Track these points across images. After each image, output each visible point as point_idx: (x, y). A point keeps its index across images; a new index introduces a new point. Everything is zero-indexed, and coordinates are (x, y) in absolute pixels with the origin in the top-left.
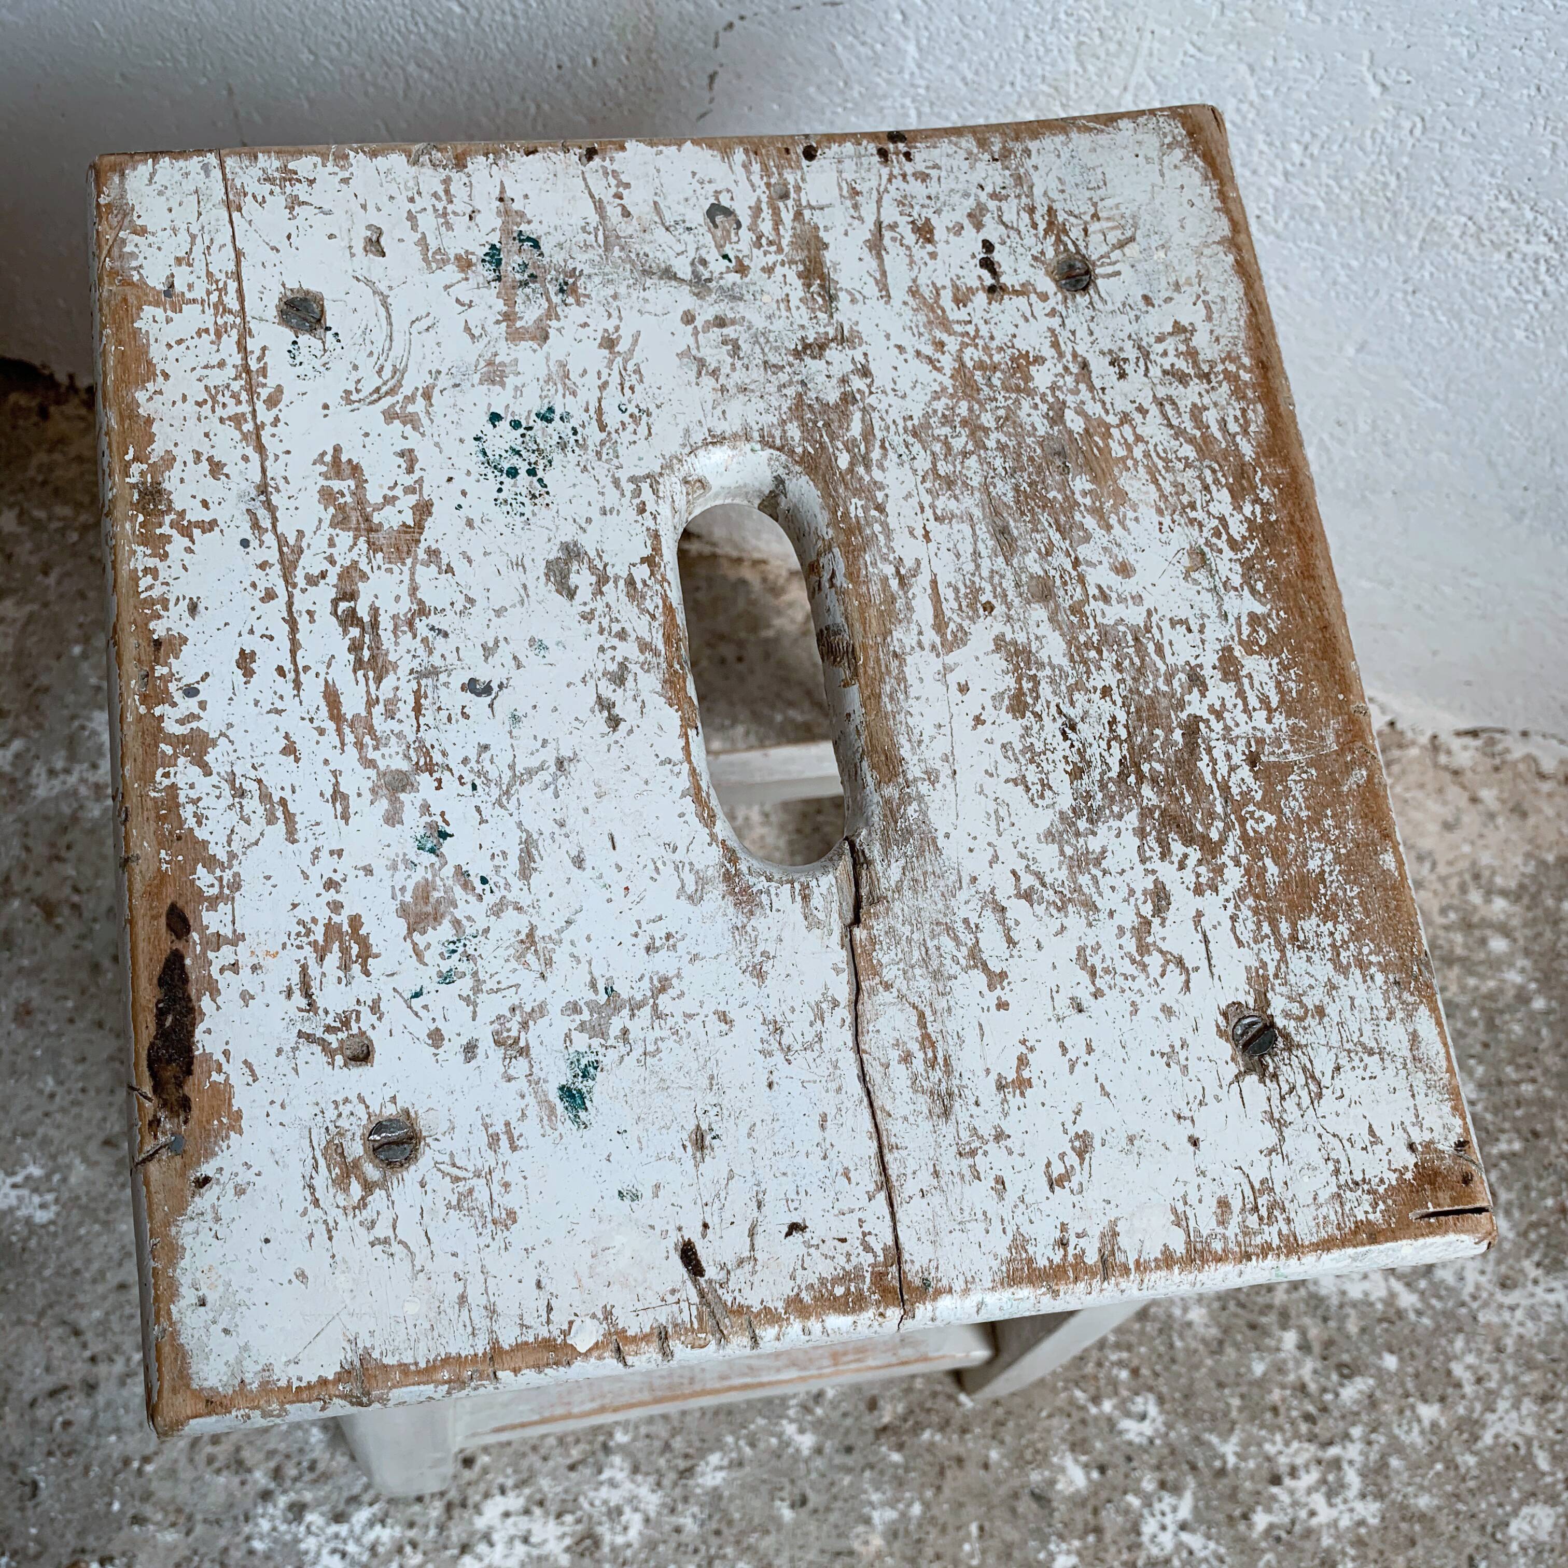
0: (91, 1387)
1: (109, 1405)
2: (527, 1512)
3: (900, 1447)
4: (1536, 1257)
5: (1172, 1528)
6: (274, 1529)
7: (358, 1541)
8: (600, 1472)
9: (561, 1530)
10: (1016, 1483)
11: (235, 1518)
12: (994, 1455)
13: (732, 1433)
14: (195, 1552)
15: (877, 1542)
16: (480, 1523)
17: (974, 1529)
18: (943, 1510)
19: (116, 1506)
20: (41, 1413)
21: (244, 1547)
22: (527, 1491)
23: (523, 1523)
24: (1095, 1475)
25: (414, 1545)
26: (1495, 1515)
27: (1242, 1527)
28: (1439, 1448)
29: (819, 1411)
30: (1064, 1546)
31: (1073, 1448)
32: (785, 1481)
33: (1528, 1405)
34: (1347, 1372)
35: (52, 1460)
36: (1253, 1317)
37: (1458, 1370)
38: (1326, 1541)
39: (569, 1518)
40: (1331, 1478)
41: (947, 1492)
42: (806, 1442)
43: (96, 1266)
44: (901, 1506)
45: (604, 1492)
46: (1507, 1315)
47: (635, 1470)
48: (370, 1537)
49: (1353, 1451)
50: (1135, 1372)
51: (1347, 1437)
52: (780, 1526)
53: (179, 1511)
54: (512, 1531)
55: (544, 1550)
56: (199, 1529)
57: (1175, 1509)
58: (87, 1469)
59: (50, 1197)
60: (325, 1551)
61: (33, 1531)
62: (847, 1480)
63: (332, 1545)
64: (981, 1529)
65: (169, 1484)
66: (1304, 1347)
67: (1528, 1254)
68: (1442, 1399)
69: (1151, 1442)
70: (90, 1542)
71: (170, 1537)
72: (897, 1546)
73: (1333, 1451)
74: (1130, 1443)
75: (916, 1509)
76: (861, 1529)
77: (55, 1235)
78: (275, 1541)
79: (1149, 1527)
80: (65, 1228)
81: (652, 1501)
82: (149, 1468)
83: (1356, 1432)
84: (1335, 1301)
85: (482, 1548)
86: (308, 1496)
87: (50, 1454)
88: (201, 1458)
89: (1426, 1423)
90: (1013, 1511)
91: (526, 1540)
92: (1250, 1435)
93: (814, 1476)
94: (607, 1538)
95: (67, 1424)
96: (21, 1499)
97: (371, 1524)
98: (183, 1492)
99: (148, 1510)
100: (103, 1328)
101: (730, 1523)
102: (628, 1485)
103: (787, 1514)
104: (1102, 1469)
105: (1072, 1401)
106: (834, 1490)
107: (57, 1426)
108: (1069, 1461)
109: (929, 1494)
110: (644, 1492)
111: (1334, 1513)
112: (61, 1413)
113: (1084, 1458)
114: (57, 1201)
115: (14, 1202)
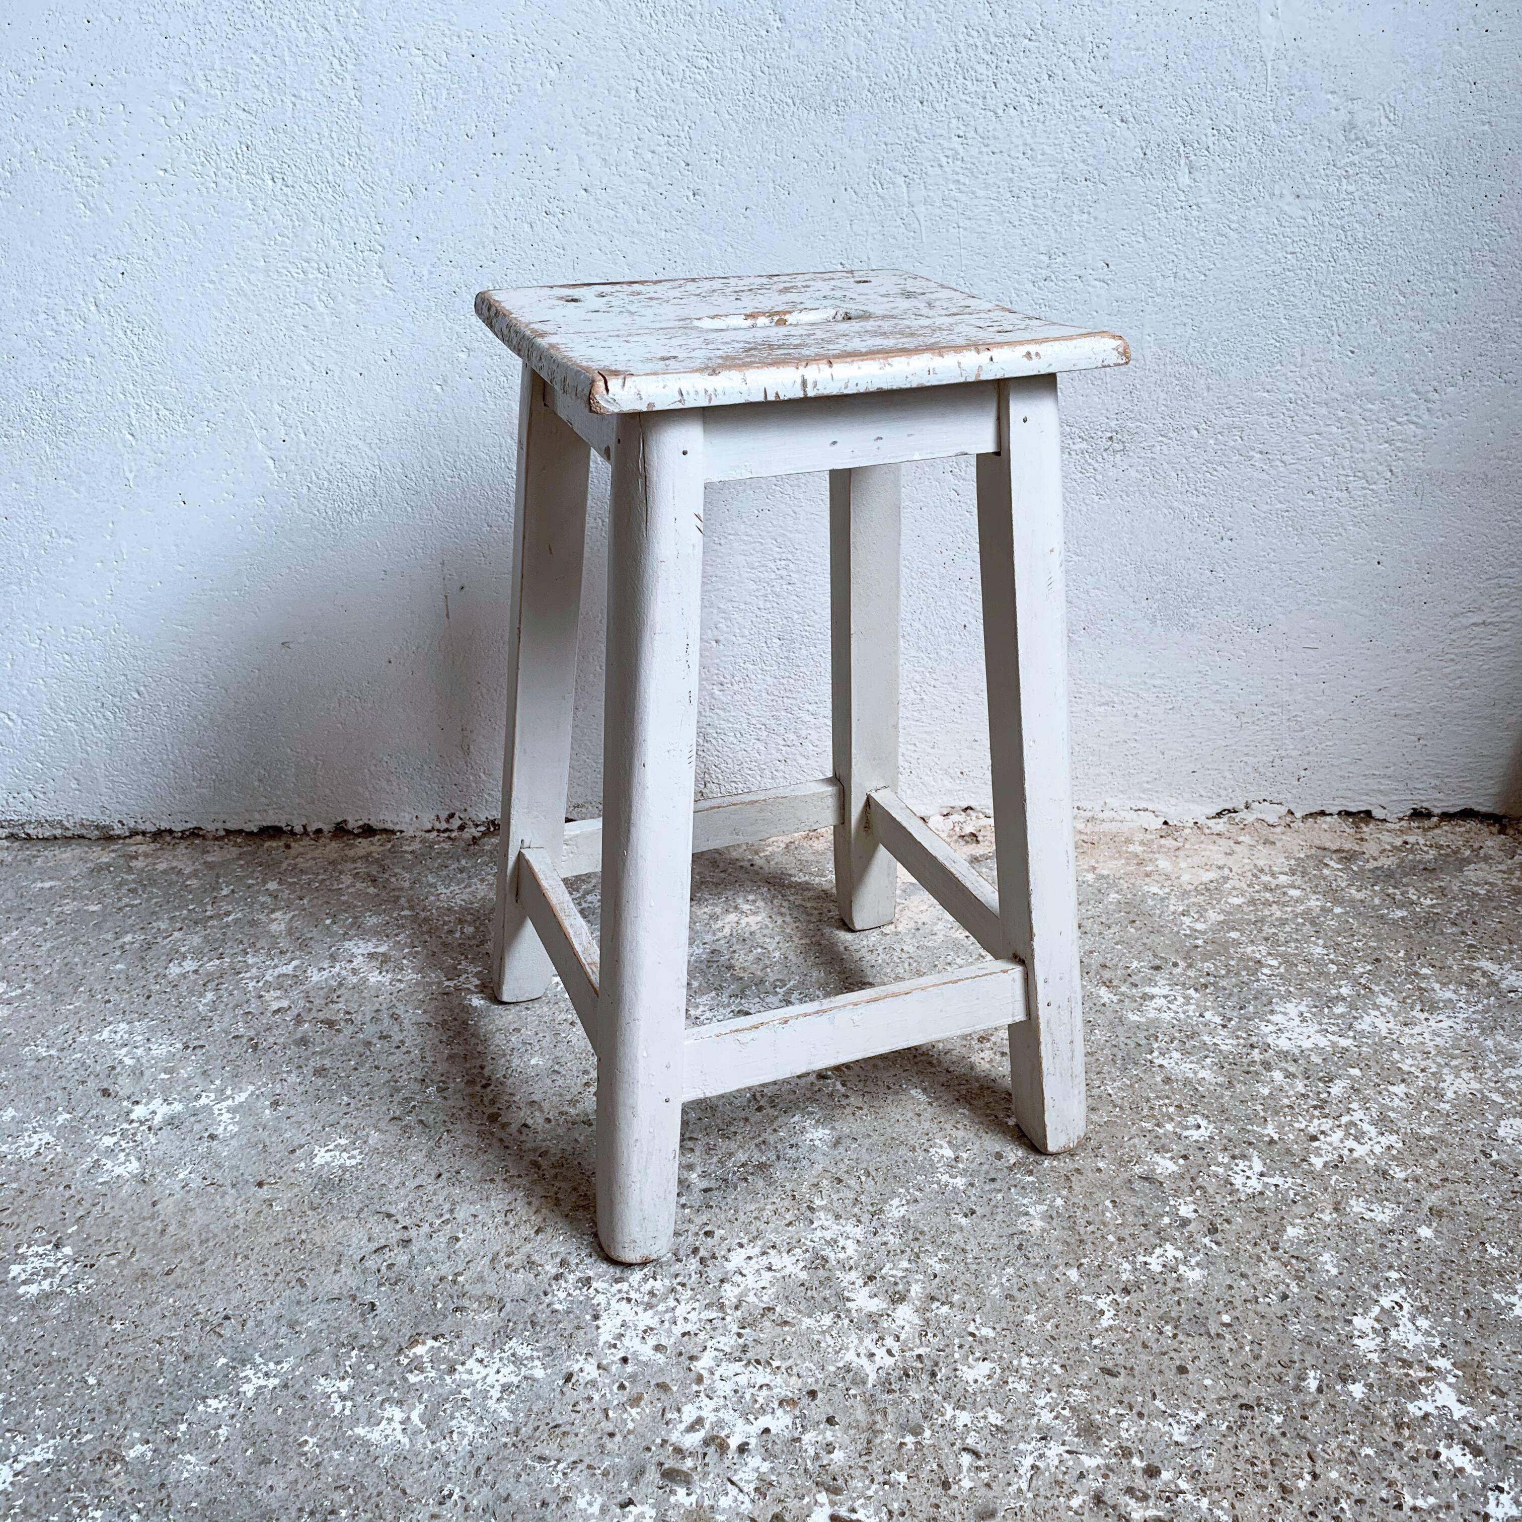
0: (406, 1243)
1: (421, 1251)
2: (763, 1253)
3: (1031, 1173)
4: (1418, 1008)
5: (1254, 1178)
6: (569, 1295)
7: (638, 1290)
8: (812, 1222)
9: (794, 1259)
10: (1127, 1175)
11: (537, 1296)
12: (1101, 1165)
13: (902, 1187)
14: (509, 1321)
15: (1039, 1224)
16: (730, 1266)
17: (1108, 1203)
18: (1080, 1199)
19: (439, 1305)
20: (368, 1264)
21: (548, 1311)
22: (760, 1243)
23: (764, 1262)
24: (1181, 1161)
25: (684, 1285)
26: (1485, 1129)
27: (1305, 1166)
28: (1419, 1104)
29: (961, 1165)
30: (1181, 1201)
31: (1157, 1151)
32: (954, 1205)
33: (1464, 1074)
34: (1329, 1080)
35: (383, 1289)
36: (1246, 1068)
37: (1405, 1068)
38: (1371, 1163)
39: (798, 1251)
40: (1352, 1131)
41: (1077, 1188)
42: (960, 1182)
43: (396, 1181)
44: (1048, 1202)
45: (819, 1233)
46: (1420, 1039)
47: (838, 1217)
48: (647, 1287)
49: (1358, 1115)
50: (1179, 1107)
51: (1349, 1110)
52: (961, 1229)
53: (491, 1298)
54: (757, 1267)
55: (787, 1272)
56: (509, 1307)
57: (1251, 1168)
58: (411, 1290)
59: (356, 1152)
60: (613, 1302)
61: (375, 1333)
62: (1000, 1196)
63: (618, 1296)
64: (1113, 1202)
65: (479, 1285)
66: (1289, 1075)
67: (1412, 1010)
68: (1403, 1081)
69: (1212, 1138)
70: (423, 1329)
71: (486, 1316)
72: (1054, 1223)
73: (1344, 1119)
74: (1197, 1141)
75: (1059, 1202)
76: (1023, 1219)
77: (363, 1170)
78: (572, 1302)
79: (1238, 1181)
80: (370, 1165)
81: (858, 1232)
82: (460, 1279)
83: (1354, 1105)
84: (1297, 1051)
85: (738, 1278)
86: (591, 1273)
87: (380, 1285)
88: (500, 1267)
89: (1402, 1095)
90: (1133, 1189)
91: (770, 1269)
92: (1280, 1123)
93: (973, 1198)
94: (832, 1256)
95: (390, 1266)
96: (362, 1314)
97: (645, 1280)
98: (491, 1289)
99: (466, 1302)
100: (409, 1211)
101: (922, 1233)
102: (835, 1227)
103: (964, 1221)
104: (1185, 1157)
105: (1142, 1129)
106: (992, 1203)
107: (384, 1269)
108: (1157, 1158)
109: (1065, 1193)
110: (849, 1228)
111: (1367, 1147)
112: (385, 1261)
113: (1169, 1155)
114: (361, 1153)
115: (329, 1160)
